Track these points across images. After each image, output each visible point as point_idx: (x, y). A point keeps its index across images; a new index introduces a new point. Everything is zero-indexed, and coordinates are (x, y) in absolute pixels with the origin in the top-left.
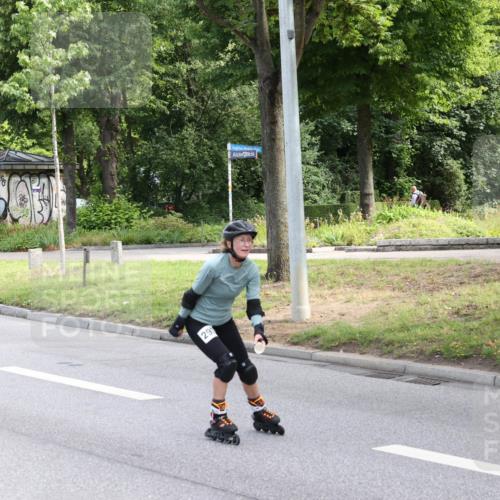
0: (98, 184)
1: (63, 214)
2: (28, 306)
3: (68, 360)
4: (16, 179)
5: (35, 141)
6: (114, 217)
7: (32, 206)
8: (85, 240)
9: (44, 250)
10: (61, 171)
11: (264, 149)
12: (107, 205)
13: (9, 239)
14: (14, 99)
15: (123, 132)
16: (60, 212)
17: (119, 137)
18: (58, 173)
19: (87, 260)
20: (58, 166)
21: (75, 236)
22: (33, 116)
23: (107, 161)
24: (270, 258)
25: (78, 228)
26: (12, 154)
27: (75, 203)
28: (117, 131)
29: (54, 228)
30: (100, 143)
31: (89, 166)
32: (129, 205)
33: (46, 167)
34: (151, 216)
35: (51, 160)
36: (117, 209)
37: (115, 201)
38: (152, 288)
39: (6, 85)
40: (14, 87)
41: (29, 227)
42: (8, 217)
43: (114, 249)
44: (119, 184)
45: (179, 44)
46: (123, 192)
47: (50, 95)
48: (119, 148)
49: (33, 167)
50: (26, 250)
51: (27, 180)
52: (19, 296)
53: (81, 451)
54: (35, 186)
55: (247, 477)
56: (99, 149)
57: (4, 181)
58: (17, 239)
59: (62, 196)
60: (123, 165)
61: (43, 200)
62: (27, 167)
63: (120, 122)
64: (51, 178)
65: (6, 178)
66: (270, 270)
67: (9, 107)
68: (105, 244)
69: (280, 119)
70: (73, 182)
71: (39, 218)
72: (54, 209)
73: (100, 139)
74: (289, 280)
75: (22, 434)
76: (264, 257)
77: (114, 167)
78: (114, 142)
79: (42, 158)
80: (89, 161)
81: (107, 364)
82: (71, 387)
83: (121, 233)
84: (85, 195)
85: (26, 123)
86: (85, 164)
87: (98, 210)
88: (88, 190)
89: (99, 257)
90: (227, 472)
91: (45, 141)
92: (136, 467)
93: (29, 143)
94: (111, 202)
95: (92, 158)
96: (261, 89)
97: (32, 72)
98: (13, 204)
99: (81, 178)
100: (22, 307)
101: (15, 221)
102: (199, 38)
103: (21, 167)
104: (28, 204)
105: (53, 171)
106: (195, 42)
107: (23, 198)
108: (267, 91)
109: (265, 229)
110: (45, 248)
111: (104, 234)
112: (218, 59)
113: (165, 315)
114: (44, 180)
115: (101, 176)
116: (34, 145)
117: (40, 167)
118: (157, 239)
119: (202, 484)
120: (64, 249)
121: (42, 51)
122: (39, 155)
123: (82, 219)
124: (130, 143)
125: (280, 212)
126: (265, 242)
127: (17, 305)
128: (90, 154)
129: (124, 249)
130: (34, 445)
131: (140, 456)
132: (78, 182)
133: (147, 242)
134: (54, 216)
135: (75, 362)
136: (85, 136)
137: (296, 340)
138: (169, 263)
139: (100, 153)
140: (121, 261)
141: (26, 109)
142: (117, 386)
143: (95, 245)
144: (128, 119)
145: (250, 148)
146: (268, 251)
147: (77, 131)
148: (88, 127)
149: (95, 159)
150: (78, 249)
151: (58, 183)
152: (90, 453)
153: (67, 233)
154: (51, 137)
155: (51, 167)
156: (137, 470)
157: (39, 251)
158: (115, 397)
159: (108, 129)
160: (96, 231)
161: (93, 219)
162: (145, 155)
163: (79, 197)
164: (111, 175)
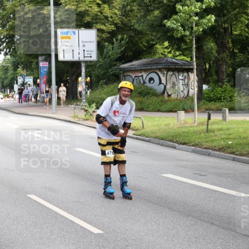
0: (215, 77)
1: (196, 93)
2: (177, 142)
3: (198, 172)
4: (170, 73)
5: (181, 53)
6: (223, 95)
7: (179, 88)
8: (207, 107)
9: (185, 112)
10: (196, 69)
12: (220, 88)
13: (166, 105)
14: (173, 30)
15: (230, 48)
16: (194, 91)
17: (227, 52)
18: (195, 71)
19: (209, 118)
20: (195, 67)
21: (202, 105)
22: (182, 39)
23: (221, 64)
25: (203, 100)
26: (170, 60)
27: (202, 87)
28: (226, 48)
29: (190, 100)
30: (216, 55)
31: (210, 66)
32: (232, 89)
33: (187, 67)
35: (191, 63)
36: (225, 91)
37: (224, 86)
38: (245, 135)
39: (169, 22)
40: (173, 23)
41: (177, 99)
42: (166, 94)
43: (224, 113)
44: (226, 77)
46: (229, 82)
47: (192, 28)
48: (228, 57)
49: (180, 67)
50: (176, 112)
51: (177, 74)
52: (172, 136)
53: (208, 222)
54: (181, 77)
56: (216, 57)
57: (164, 74)
58: (169, 106)
59: (196, 84)
60: (229, 67)
61: (185, 85)
62: (177, 67)
63: (229, 43)
64: (189, 73)
65: (165, 73)
67: (169, 34)
68: (219, 110)
70: (201, 76)
71: (182, 95)
72: (190, 90)
73: (216, 52)
75: (175, 211)
77: (224, 68)
78: (225, 54)
79: (185, 62)
81: (220, 176)
82: (201, 187)
83: (227, 104)
84: (208, 83)
85: (178, 43)
86: (207, 66)
87: (214, 91)
88: (209, 80)
89: (216, 117)
91: (187, 52)
93: (177, 53)
94: (221, 87)
95: (211, 62)
97: (183, 15)
98: (168, 87)
99: (206, 73)
100: (173, 142)
101: (169, 96)
103: (174, 67)
104: (177, 87)
107: (174, 84)
110: (186, 111)
111: (218, 104)
114: (186, 74)
115: (217, 73)
116: (180, 55)
117: (183, 67)
120: (196, 112)
121: (189, 4)
122: (182, 60)
123: (206, 96)
124: (233, 55)
127: (171, 141)
128: (211, 60)
129: (229, 113)
130: (182, 217)
132: (204, 75)
134: (191, 94)
135: (203, 174)
136: (209, 50)
139: (217, 61)
140: (227, 120)
141: (179, 35)
142: (225, 188)
143: (213, 110)
144: (232, 42)
147: (205, 47)
148: (211, 45)
149: (213, 62)
150: (204, 112)
151: (193, 77)
152: (213, 224)
153: (198, 103)
154: (191, 51)
155: (191, 67)
156: (238, 235)
157: (182, 113)
158: (225, 194)
159: (222, 46)
160: (213, 102)
161: (212, 96)
162: (241, 61)
163: (204, 84)
164: (222, 72)
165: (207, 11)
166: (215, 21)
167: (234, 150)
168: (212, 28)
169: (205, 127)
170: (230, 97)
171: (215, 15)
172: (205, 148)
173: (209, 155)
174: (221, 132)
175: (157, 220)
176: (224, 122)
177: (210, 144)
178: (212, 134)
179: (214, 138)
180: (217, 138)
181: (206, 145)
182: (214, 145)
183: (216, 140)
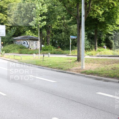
0: (46, 42)
1: (39, 48)
2: (33, 64)
3: (40, 74)
4: (31, 41)
5: (35, 34)
6: (49, 49)
7: (34, 46)
8: (43, 53)
11: (77, 37)
14: (32, 26)
15: (51, 33)
16: (39, 47)
18: (39, 40)
19: (44, 56)
20: (39, 39)
22: (35, 29)
24: (78, 57)
26: (31, 36)
28: (50, 33)
29: (38, 50)
30: (46, 35)
31: (44, 39)
32: (51, 46)
33: (36, 39)
34: (55, 49)
35: (38, 38)
36: (49, 47)
37: (49, 46)
38: (55, 62)
39: (31, 23)
41: (33, 50)
42: (29, 48)
43: (49, 54)
45: (62, 17)
46: (51, 44)
47: (38, 26)
50: (32, 54)
51: (33, 41)
52: (31, 62)
53: (42, 91)
54: (34, 42)
55: (72, 97)
56: (46, 36)
58: (30, 52)
59: (40, 45)
60: (51, 39)
61: (36, 45)
62: (33, 39)
65: (29, 41)
66: (77, 59)
67: (30, 28)
68: (47, 54)
69: (81, 32)
71: (35, 48)
74: (81, 61)
75: (32, 87)
76: (77, 57)
77: (49, 39)
78: (49, 35)
80: (44, 38)
81: (47, 75)
83: (50, 52)
84: (43, 44)
85: (33, 30)
86: (43, 39)
87: (46, 47)
89: (46, 56)
90: (69, 96)
91: (37, 34)
92: (52, 94)
93: (33, 34)
94: (48, 46)
95: (45, 37)
96: (77, 26)
97: (35, 21)
98: (30, 46)
99: (43, 41)
101: (30, 49)
102: (66, 16)
103: (32, 39)
105: (38, 40)
106: (65, 17)
107: (32, 45)
108: (79, 26)
109: (77, 52)
110: (36, 54)
111: (47, 52)
112: (69, 20)
113: (58, 67)
114: (36, 41)
115: (47, 41)
116: (34, 35)
117: (35, 39)
118: (57, 53)
119: (64, 98)
120: (39, 54)
121: (37, 17)
122: (35, 36)
123: (43, 49)
124: (52, 35)
125: (80, 49)
126: (77, 54)
127: (31, 64)
129: (51, 54)
130: (34, 89)
131: (53, 92)
133: (55, 53)
134: (38, 48)
135: (41, 75)
137: (82, 73)
138: (59, 57)
139: (47, 37)
140: (50, 57)
141: (34, 28)
143: (45, 53)
144: (52, 31)
145: (74, 37)
146: (77, 56)
147: (43, 32)
148: (45, 32)
150: (42, 54)
151: (39, 42)
152: (44, 91)
153: (40, 51)
154: (38, 34)
158: (48, 81)
159: (48, 32)
160: (45, 51)
161: (45, 49)
162: (55, 37)
164: (49, 41)
165: (44, 20)
166: (46, 24)
167: (52, 67)
168: (45, 26)
169: (42, 59)
170: (51, 49)
171: (46, 22)
173: (43, 68)
174: (48, 61)
176: (49, 58)
177: (44, 65)
178: (45, 62)
179: (45, 63)
180: (46, 63)
181: (43, 65)
182: (45, 65)
183: (46, 64)
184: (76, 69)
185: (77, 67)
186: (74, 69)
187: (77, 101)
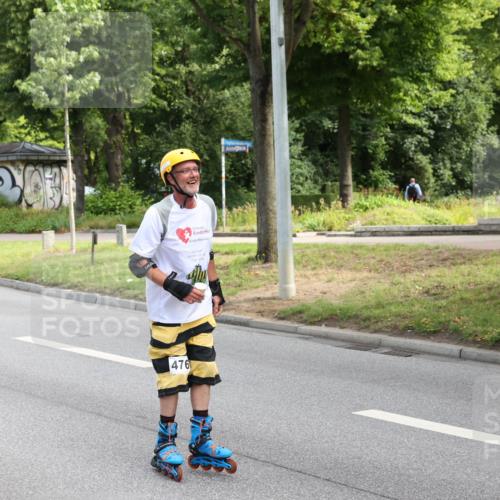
0: (105, 174)
1: (73, 200)
2: (42, 283)
4: (30, 168)
5: (47, 134)
6: (118, 203)
7: (45, 193)
8: (92, 223)
9: (56, 233)
10: (72, 162)
11: (254, 144)
12: (112, 192)
13: (24, 222)
14: (30, 97)
15: (127, 127)
16: (70, 198)
17: (123, 132)
18: (70, 164)
19: (95, 242)
20: (70, 157)
21: (84, 220)
22: (47, 113)
23: (113, 153)
24: (259, 241)
25: (86, 213)
26: (28, 146)
27: (83, 191)
28: (122, 126)
30: (106, 137)
31: (96, 157)
32: (132, 193)
33: (58, 158)
35: (63, 152)
36: (121, 196)
37: (120, 188)
39: (24, 84)
41: (42, 212)
42: (24, 203)
43: (119, 232)
44: (123, 174)
45: (179, 49)
46: (128, 182)
48: (124, 141)
49: (46, 158)
50: (40, 232)
51: (41, 169)
52: (34, 274)
53: (92, 412)
54: (48, 175)
55: (240, 437)
56: (105, 142)
57: (20, 170)
58: (30, 223)
59: (73, 184)
60: (127, 156)
61: (55, 187)
62: (41, 158)
63: (125, 118)
64: (62, 168)
65: (22, 168)
66: (259, 252)
67: (25, 104)
68: (111, 228)
69: (270, 117)
70: (82, 172)
71: (51, 204)
72: (65, 196)
73: (106, 132)
74: (276, 261)
75: (39, 397)
76: (254, 240)
77: (119, 158)
78: (119, 137)
79: (54, 150)
80: (96, 153)
83: (125, 218)
84: (93, 184)
85: (41, 118)
86: (92, 156)
87: (104, 197)
88: (95, 178)
89: (106, 240)
90: (223, 432)
91: (56, 135)
92: (140, 427)
93: (42, 135)
94: (115, 190)
95: (98, 150)
96: (253, 90)
98: (28, 191)
99: (89, 168)
100: (36, 283)
101: (29, 206)
102: (197, 43)
103: (35, 158)
104: (42, 191)
105: (65, 162)
106: (193, 47)
107: (37, 186)
108: (259, 92)
109: (255, 216)
110: (57, 230)
111: (110, 219)
112: (213, 62)
114: (56, 170)
115: (108, 167)
116: (46, 138)
117: (52, 158)
120: (74, 231)
122: (51, 146)
123: (90, 205)
124: (133, 137)
125: (269, 200)
126: (255, 227)
127: (31, 281)
128: (98, 146)
129: (128, 232)
130: (49, 407)
131: (145, 418)
132: (86, 172)
134: (65, 202)
136: (93, 130)
137: (282, 315)
139: (107, 147)
140: (125, 242)
142: (121, 355)
143: (102, 228)
144: (131, 116)
145: (242, 143)
146: (258, 235)
148: (96, 122)
149: (102, 150)
150: (88, 232)
151: (69, 174)
152: (99, 415)
153: (77, 217)
154: (63, 131)
155: (64, 158)
156: (141, 430)
157: (50, 234)
158: (120, 364)
159: (114, 123)
160: (102, 215)
161: (100, 205)
162: (146, 147)
163: (87, 185)
164: (116, 165)
167: (136, 292)
169: (88, 257)
172: (88, 291)
175: (7, 415)
176: (119, 248)
177: (97, 285)
178: (100, 267)
181: (90, 286)
182: (103, 285)
184: (253, 300)
185: (257, 287)
186: (246, 301)
187: (263, 458)
